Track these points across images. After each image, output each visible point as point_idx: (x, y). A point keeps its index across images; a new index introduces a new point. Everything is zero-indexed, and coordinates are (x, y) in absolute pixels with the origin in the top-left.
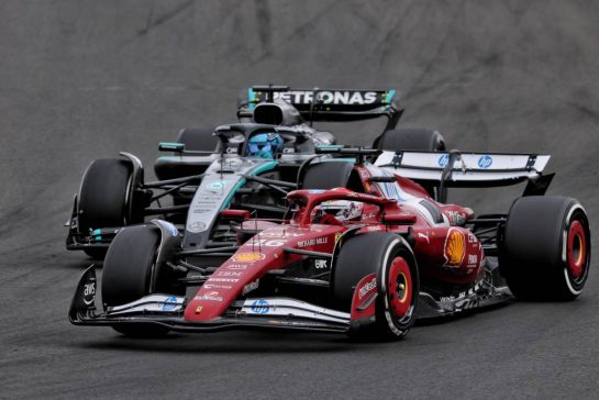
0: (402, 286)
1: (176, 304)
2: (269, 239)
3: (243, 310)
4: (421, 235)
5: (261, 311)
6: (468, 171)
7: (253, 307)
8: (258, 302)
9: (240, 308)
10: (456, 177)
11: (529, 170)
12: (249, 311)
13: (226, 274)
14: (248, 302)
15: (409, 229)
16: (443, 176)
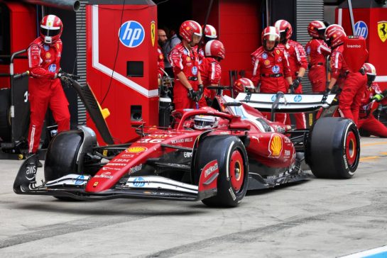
0: (238, 170)
1: (84, 180)
2: (152, 138)
3: (127, 184)
4: (254, 137)
5: (139, 185)
6: (288, 104)
7: (134, 182)
8: (137, 179)
9: (125, 184)
10: (280, 107)
11: (324, 103)
12: (131, 185)
13: (120, 160)
14: (131, 179)
15: (246, 133)
16: (273, 106)
